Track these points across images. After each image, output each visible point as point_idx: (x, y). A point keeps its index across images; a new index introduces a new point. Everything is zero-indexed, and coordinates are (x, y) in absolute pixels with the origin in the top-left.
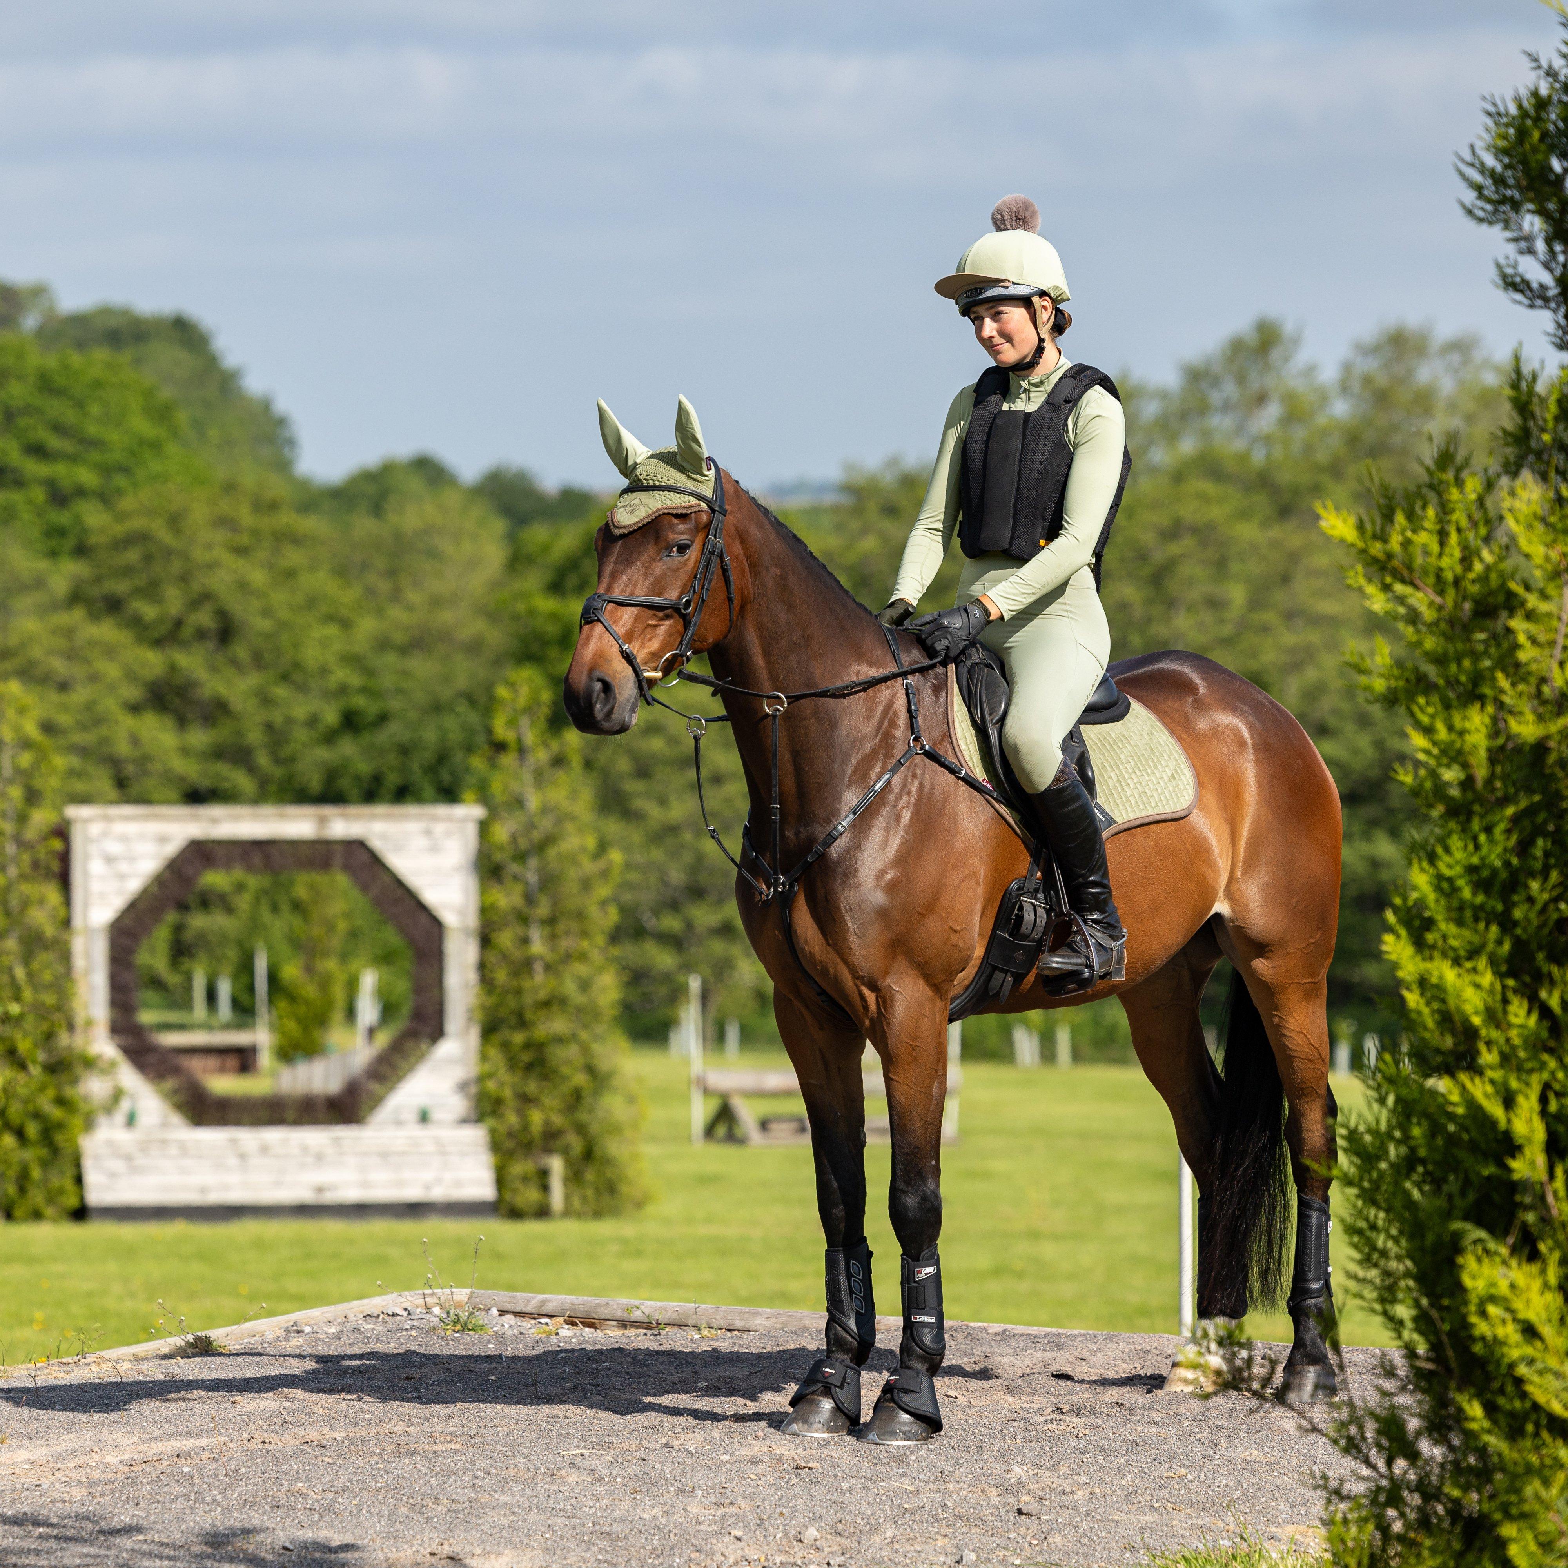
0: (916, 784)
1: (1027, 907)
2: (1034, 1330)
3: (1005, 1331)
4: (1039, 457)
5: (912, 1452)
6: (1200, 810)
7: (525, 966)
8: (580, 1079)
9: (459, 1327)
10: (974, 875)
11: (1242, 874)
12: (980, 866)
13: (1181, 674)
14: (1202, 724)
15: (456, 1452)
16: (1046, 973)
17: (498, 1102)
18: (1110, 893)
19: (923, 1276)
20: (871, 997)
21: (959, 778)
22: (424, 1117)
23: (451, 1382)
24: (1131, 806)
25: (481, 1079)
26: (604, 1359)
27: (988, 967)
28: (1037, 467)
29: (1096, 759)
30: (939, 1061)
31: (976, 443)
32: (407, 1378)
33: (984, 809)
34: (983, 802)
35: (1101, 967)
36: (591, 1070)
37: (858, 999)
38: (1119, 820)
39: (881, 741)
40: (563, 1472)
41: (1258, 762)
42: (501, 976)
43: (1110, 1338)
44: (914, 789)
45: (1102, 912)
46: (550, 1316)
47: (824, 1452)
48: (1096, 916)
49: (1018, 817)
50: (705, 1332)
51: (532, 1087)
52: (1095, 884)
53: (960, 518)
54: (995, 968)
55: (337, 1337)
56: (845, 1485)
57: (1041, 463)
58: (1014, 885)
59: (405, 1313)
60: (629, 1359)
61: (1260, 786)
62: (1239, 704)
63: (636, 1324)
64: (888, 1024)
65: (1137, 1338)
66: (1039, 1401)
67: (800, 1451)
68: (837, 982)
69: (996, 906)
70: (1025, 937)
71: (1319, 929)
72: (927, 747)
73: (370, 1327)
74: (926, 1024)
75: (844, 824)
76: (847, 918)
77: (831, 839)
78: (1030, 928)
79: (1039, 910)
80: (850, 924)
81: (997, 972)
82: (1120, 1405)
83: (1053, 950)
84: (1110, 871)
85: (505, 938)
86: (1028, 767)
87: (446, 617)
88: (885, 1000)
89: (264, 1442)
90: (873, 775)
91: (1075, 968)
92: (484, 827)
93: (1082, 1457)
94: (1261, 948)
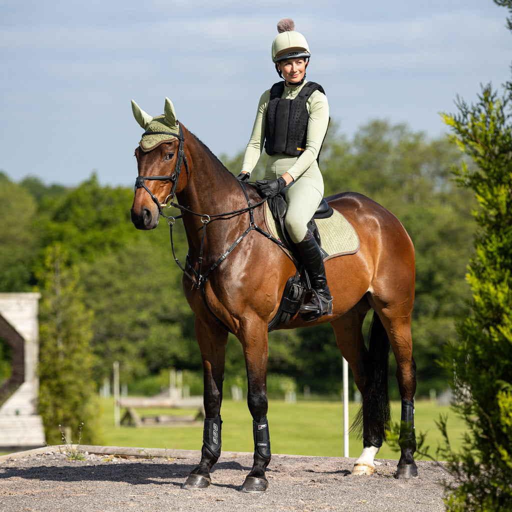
0: (253, 240)
1: (295, 288)
2: (296, 456)
3: (285, 457)
4: (296, 116)
5: (260, 495)
6: (361, 251)
7: (56, 355)
8: (77, 398)
9: (74, 458)
10: (275, 274)
11: (377, 276)
12: (278, 271)
13: (353, 200)
14: (361, 219)
15: (85, 496)
16: (303, 312)
17: (46, 406)
18: (326, 282)
19: (261, 428)
20: (237, 321)
21: (269, 238)
22: (17, 413)
23: (77, 474)
24: (334, 249)
25: (39, 398)
26: (134, 466)
27: (281, 311)
28: (296, 120)
29: (320, 231)
30: (264, 346)
31: (271, 111)
32: (60, 473)
33: (278, 250)
34: (278, 247)
35: (324, 310)
36: (81, 395)
37: (233, 322)
38: (330, 255)
39: (239, 224)
40: (128, 503)
41: (382, 233)
42: (47, 358)
43: (326, 459)
44: (252, 242)
45: (323, 289)
46: (109, 454)
47: (227, 495)
48: (322, 291)
49: (291, 253)
50: (169, 459)
51: (59, 401)
52: (321, 278)
53: (265, 140)
54: (283, 311)
55: (28, 462)
56: (237, 506)
57: (297, 118)
58: (291, 279)
59: (52, 454)
60: (143, 467)
61: (383, 242)
62: (375, 211)
63: (142, 457)
64: (244, 332)
65: (336, 458)
66: (304, 479)
67: (217, 495)
68: (224, 316)
69: (284, 287)
70: (295, 299)
71: (407, 297)
72: (256, 227)
73: (39, 459)
74: (259, 331)
75: (225, 255)
76: (227, 291)
77: (220, 262)
78: (297, 295)
79: (300, 289)
80: (228, 294)
81: (284, 313)
82: (336, 479)
83: (306, 303)
84: (326, 274)
85: (49, 344)
86: (295, 233)
87: (14, 231)
88: (243, 323)
89: (10, 494)
90: (236, 237)
91: (314, 310)
92: (41, 301)
93: (325, 496)
94: (385, 304)
